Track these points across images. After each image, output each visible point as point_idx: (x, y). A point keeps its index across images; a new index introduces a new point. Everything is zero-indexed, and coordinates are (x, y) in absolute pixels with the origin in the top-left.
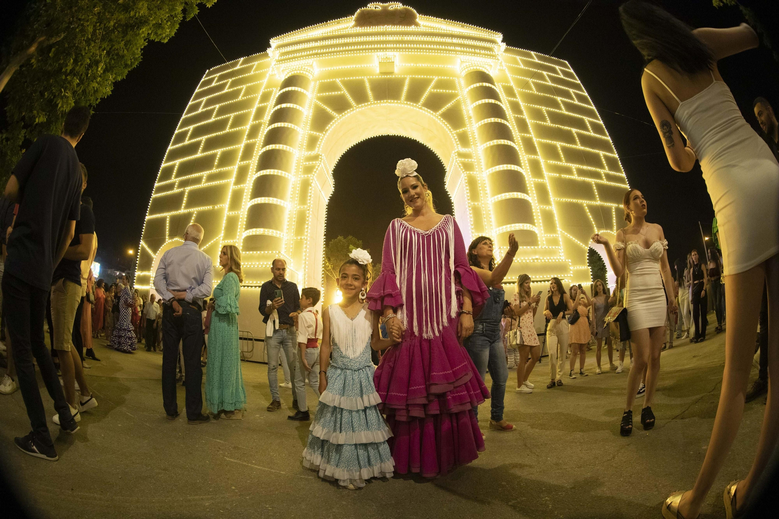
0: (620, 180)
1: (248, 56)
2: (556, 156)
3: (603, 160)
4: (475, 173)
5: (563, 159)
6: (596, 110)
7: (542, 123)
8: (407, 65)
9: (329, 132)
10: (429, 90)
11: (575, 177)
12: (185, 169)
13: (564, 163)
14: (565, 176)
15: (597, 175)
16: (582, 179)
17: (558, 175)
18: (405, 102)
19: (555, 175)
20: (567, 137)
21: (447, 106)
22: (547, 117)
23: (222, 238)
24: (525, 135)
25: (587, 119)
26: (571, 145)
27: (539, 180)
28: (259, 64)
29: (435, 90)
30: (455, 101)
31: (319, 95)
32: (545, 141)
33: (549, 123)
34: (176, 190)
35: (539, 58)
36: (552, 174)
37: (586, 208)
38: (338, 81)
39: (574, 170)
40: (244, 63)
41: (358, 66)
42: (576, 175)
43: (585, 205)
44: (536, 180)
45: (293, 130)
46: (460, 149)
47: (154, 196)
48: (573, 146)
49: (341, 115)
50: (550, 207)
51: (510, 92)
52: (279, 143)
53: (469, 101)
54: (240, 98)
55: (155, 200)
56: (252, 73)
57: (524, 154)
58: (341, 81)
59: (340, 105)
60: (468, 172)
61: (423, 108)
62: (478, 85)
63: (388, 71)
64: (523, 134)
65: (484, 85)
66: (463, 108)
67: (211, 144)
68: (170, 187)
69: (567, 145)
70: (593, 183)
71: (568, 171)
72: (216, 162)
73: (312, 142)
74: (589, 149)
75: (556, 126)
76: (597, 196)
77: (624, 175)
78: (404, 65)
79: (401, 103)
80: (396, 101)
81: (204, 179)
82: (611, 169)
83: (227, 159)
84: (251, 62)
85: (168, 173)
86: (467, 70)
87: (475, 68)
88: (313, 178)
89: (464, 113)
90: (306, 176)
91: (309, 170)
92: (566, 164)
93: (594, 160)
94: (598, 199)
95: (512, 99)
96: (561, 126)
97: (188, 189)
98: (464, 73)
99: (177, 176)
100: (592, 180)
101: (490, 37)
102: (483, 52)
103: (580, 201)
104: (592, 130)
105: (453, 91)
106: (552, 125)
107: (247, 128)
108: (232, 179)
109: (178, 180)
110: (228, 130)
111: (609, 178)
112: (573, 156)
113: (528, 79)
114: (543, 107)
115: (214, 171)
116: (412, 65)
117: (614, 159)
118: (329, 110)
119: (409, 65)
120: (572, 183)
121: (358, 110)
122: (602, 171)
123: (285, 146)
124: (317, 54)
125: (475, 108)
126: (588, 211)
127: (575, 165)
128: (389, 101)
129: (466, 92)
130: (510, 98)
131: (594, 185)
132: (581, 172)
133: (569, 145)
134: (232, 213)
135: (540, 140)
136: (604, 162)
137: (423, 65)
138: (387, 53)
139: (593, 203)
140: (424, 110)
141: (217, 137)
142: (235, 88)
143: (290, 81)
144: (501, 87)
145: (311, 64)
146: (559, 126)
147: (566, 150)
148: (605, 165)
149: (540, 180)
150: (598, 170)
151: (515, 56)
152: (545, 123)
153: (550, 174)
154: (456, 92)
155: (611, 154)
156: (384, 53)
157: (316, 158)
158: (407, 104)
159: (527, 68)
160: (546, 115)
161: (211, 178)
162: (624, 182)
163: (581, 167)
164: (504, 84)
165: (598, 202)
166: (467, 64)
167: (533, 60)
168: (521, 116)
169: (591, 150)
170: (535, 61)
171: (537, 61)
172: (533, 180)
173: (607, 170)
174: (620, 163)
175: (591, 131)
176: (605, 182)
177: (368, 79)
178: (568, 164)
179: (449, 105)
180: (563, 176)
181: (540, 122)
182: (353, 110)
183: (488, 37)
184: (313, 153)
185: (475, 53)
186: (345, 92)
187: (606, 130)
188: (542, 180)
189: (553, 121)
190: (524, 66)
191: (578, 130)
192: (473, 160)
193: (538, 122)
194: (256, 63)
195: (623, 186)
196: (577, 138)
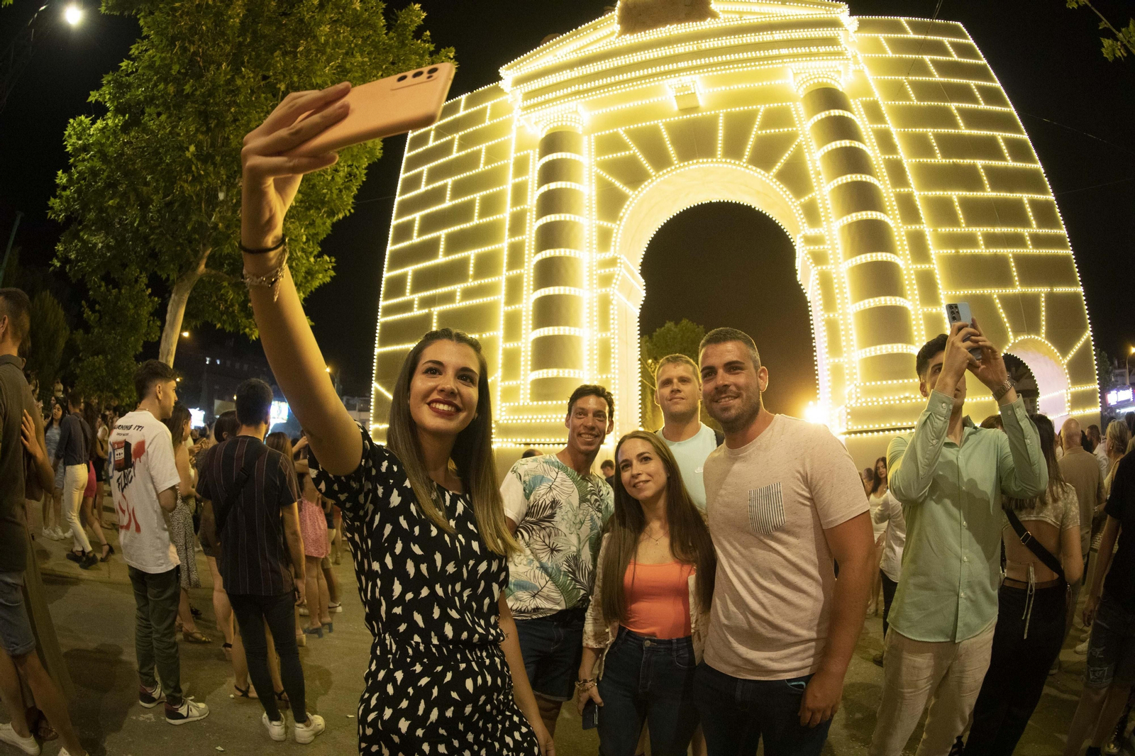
0: (1056, 242)
1: (472, 91)
2: (950, 218)
3: (1029, 210)
4: (829, 267)
5: (962, 221)
6: (1015, 114)
7: (929, 160)
8: (715, 90)
9: (625, 220)
10: (756, 132)
11: (982, 250)
12: (424, 280)
13: (963, 229)
14: (965, 251)
15: (1017, 241)
16: (992, 251)
17: (953, 251)
18: (724, 160)
19: (949, 251)
20: (968, 179)
21: (784, 158)
22: (936, 148)
23: (500, 379)
24: (902, 190)
25: (1000, 136)
26: (975, 193)
27: (923, 266)
28: (494, 106)
29: (764, 132)
30: (794, 146)
31: (598, 159)
32: (934, 193)
33: (939, 159)
34: (417, 312)
35: (916, 28)
36: (945, 251)
37: (997, 301)
38: (621, 131)
39: (980, 238)
40: (470, 103)
41: (646, 102)
42: (983, 247)
43: (995, 296)
44: (919, 266)
45: (575, 223)
46: (807, 231)
47: (382, 319)
48: (979, 194)
49: (637, 192)
50: (939, 309)
51: (874, 112)
52: (559, 246)
53: (814, 144)
54: (482, 168)
55: (385, 325)
56: (487, 123)
57: (900, 225)
58: (626, 132)
59: (634, 175)
60: (819, 268)
61: (750, 167)
62: (824, 115)
63: (690, 105)
64: (898, 190)
65: (832, 114)
66: (807, 157)
67: (456, 243)
68: (407, 306)
69: (968, 193)
70: (1010, 255)
71: (970, 240)
72: (471, 271)
73: (605, 238)
74: (1005, 194)
75: (951, 161)
76: (1016, 278)
77: (1063, 231)
78: (711, 90)
79: (717, 162)
80: (710, 160)
81: (457, 297)
82: (1041, 224)
83: (486, 266)
84: (481, 103)
85: (397, 287)
86: (804, 86)
87: (816, 81)
88: (614, 291)
89: (810, 166)
90: (604, 290)
91: (606, 280)
92: (967, 230)
93: (1012, 213)
94: (1017, 283)
95: (879, 126)
96: (958, 161)
97: (436, 310)
98: (802, 93)
99: (414, 290)
100: (1009, 250)
101: (829, 16)
102: (822, 49)
103: (987, 291)
104: (1010, 155)
105: (790, 129)
106: (944, 161)
107: (505, 216)
108: (500, 297)
109: (417, 297)
110: (476, 221)
111: (1038, 241)
112: (980, 212)
113: (902, 78)
114: (928, 130)
115: (471, 283)
116: (723, 88)
117: (1048, 205)
118: (618, 184)
119: (719, 89)
120: (976, 260)
121: (658, 180)
122: (1025, 232)
123: (568, 250)
124: (578, 93)
125: (824, 156)
126: (999, 306)
127: (981, 229)
128: (701, 160)
129: (809, 128)
130: (875, 126)
131: (1012, 260)
132: (992, 240)
133: (971, 193)
134: (510, 345)
135: (926, 193)
136: (1030, 214)
137: (740, 86)
138: (681, 78)
139: (1009, 291)
140: (751, 169)
141: (462, 232)
142: (469, 151)
143: (552, 143)
144: (860, 106)
145: (574, 110)
146: (955, 160)
147: (967, 204)
148: (1032, 218)
149: (925, 266)
150: (1019, 230)
151: (876, 35)
152: (933, 160)
153: (941, 251)
154: (794, 129)
155: (1042, 196)
156: (678, 79)
157: (613, 262)
158: (726, 162)
159: (897, 55)
160: (935, 144)
161: (468, 294)
162: (1063, 246)
163: (990, 230)
164: (864, 99)
165: (1018, 289)
166: (804, 76)
167: (905, 36)
168: (895, 157)
169: (1008, 194)
170: (908, 36)
171: (911, 35)
172: (914, 267)
173: (1034, 228)
174: (1058, 210)
175: (1009, 158)
176: (1030, 250)
177: (664, 124)
178: (970, 229)
179: (786, 157)
180: (961, 251)
181: (925, 160)
182: (653, 181)
183: (826, 16)
184: (608, 255)
185: (811, 55)
186: (634, 150)
187: (1034, 151)
188: (927, 266)
189: (946, 154)
190: (894, 51)
191: (987, 162)
192: (826, 247)
193: (921, 160)
194: (488, 105)
195: (1061, 252)
196: (985, 178)
